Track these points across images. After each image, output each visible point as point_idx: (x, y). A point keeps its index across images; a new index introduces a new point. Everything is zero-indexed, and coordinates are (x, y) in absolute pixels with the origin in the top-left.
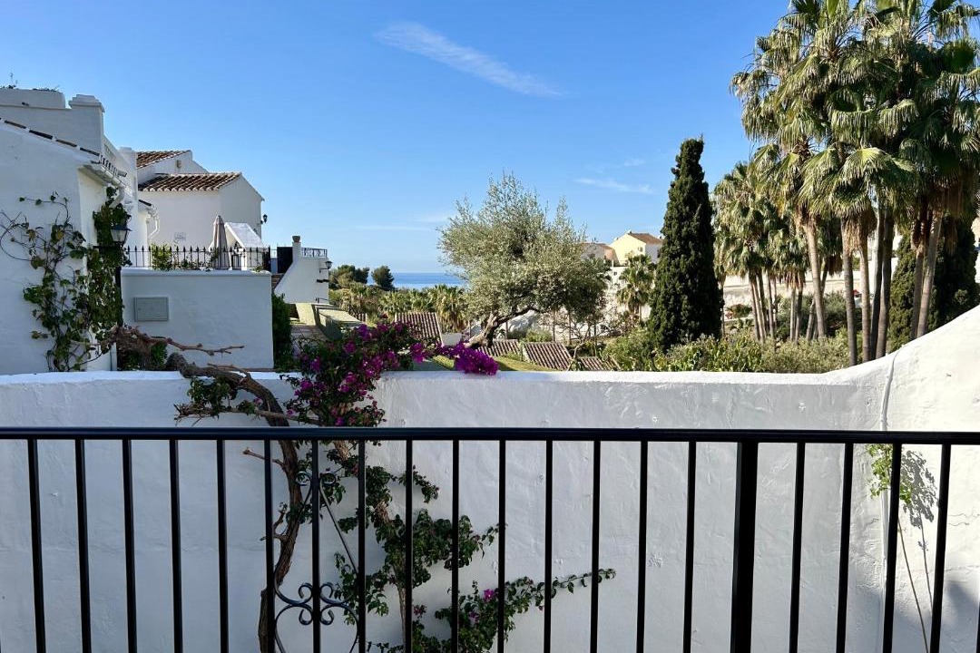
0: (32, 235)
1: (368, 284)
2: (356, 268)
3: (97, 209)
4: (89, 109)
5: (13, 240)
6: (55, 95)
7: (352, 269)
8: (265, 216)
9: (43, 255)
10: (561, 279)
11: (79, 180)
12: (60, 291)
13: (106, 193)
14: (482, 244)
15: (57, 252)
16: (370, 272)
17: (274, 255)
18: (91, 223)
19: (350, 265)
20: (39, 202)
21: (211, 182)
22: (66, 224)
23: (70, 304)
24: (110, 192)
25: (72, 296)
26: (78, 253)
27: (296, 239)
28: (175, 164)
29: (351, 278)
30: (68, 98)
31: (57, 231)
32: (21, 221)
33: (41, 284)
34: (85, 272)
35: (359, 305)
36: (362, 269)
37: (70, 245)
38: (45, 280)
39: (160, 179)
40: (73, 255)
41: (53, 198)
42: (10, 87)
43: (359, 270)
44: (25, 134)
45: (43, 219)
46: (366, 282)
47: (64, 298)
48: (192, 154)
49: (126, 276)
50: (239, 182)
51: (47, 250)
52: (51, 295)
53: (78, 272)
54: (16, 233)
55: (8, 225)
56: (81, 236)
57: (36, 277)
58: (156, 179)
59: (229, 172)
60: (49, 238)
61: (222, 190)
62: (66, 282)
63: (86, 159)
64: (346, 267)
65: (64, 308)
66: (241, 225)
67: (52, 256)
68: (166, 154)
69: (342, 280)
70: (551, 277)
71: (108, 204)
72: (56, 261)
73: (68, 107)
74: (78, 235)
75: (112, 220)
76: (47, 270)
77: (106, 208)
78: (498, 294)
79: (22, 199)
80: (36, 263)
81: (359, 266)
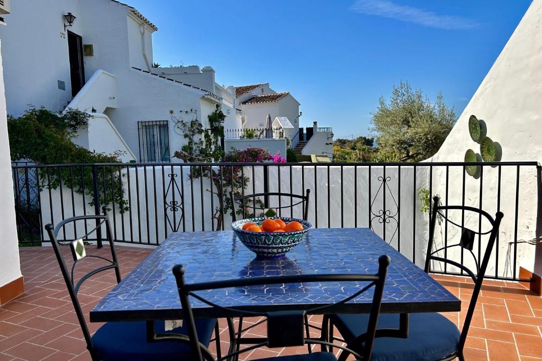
0: (184, 125)
1: (373, 147)
2: (367, 138)
3: (210, 113)
4: (209, 72)
5: (178, 127)
6: (196, 67)
7: (365, 138)
8: (301, 113)
9: (188, 133)
10: (429, 136)
11: (201, 102)
12: (194, 147)
13: (215, 107)
14: (389, 119)
15: (193, 132)
16: (375, 140)
17: (305, 131)
18: (207, 120)
19: (363, 136)
20: (187, 112)
21: (274, 98)
22: (196, 120)
23: (198, 152)
24: (218, 106)
25: (198, 149)
26: (200, 132)
27: (315, 123)
28: (261, 90)
29: (364, 144)
30: (201, 68)
31: (193, 123)
32: (180, 120)
33: (188, 144)
34: (203, 139)
35: (361, 158)
36: (370, 138)
37: (197, 129)
38: (190, 143)
39: (254, 98)
40: (198, 133)
41: (191, 110)
42: (181, 66)
43: (369, 139)
44: (182, 85)
45: (188, 119)
46: (372, 145)
47: (196, 150)
48: (269, 85)
49: (227, 142)
50: (288, 97)
51: (190, 131)
52: (191, 149)
53: (200, 139)
54: (180, 125)
55: (176, 122)
56: (201, 125)
57: (186, 142)
58: (252, 98)
59: (283, 92)
60: (190, 126)
61: (279, 101)
62: (197, 143)
63: (203, 93)
64: (361, 138)
65: (196, 154)
66: (283, 118)
67: (191, 133)
68: (258, 86)
69: (359, 145)
70: (424, 135)
71: (216, 111)
72: (193, 135)
73: (201, 72)
74: (200, 125)
75: (217, 118)
76: (190, 139)
77: (215, 114)
78: (393, 145)
79: (181, 111)
80: (186, 136)
81: (369, 137)
